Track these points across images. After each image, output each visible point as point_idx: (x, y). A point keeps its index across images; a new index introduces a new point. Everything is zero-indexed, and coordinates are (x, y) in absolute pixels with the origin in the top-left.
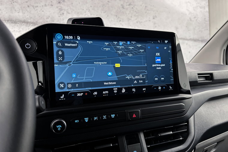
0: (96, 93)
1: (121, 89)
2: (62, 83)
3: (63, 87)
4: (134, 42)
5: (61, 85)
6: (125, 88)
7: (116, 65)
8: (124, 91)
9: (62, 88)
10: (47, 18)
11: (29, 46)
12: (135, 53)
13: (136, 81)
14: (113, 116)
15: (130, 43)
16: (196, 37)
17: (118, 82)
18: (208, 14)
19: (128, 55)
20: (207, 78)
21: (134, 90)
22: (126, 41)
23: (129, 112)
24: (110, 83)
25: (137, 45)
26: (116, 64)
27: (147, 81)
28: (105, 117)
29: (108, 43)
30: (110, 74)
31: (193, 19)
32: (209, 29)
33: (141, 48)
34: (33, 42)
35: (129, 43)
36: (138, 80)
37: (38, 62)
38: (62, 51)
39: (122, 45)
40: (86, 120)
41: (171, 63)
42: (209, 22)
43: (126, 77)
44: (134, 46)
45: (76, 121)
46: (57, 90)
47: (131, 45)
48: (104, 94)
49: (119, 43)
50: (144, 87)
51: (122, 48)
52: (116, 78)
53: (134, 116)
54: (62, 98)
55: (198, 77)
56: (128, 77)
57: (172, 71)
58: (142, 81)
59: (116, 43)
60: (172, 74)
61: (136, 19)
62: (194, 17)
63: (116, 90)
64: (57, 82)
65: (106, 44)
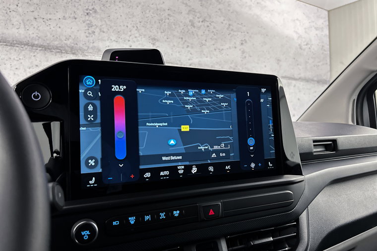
0: (148, 175)
1: (190, 167)
2: (92, 158)
3: (93, 164)
4: (213, 91)
5: (90, 161)
6: (197, 166)
7: (183, 128)
8: (195, 171)
9: (92, 167)
10: (67, 39)
11: (38, 97)
12: (213, 108)
13: (214, 154)
14: (176, 213)
15: (206, 91)
16: (309, 75)
17: (185, 156)
18: (328, 39)
19: (203, 111)
20: (327, 147)
21: (211, 169)
22: (200, 89)
23: (203, 207)
24: (173, 158)
25: (217, 96)
26: (182, 126)
27: (233, 154)
28: (162, 215)
29: (170, 93)
30: (172, 142)
31: (304, 47)
32: (329, 63)
33: (223, 100)
34: (46, 90)
35: (203, 92)
36: (217, 152)
37: (52, 123)
38: (94, 105)
39: (193, 96)
40: (132, 220)
41: (271, 125)
42: (329, 52)
43: (199, 148)
44: (212, 98)
45: (114, 223)
46: (84, 170)
47: (208, 96)
48: (162, 176)
49: (189, 92)
50: (228, 164)
51: (193, 100)
52: (182, 149)
53: (211, 213)
54: (92, 184)
55: (314, 145)
56: (201, 148)
57: (273, 138)
58: (224, 154)
59: (183, 91)
60: (273, 143)
61: (214, 45)
62: (305, 43)
63: (182, 169)
64: (83, 157)
65: (167, 94)
